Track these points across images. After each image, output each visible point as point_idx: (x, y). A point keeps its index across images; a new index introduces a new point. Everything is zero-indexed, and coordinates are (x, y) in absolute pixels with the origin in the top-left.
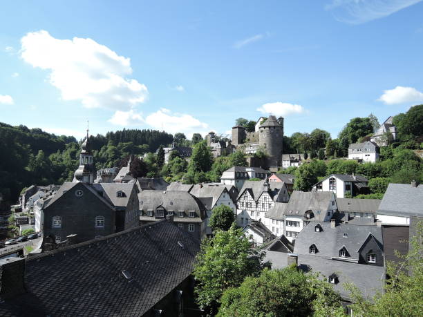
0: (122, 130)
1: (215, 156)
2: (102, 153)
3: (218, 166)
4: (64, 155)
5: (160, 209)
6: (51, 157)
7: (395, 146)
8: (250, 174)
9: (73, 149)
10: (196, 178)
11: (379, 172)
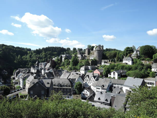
0: (48, 47)
1: (79, 60)
2: (41, 56)
3: (80, 64)
4: (27, 56)
5: (59, 84)
6: (23, 57)
7: (138, 59)
8: (90, 68)
9: (30, 54)
10: (72, 68)
11: (131, 69)
